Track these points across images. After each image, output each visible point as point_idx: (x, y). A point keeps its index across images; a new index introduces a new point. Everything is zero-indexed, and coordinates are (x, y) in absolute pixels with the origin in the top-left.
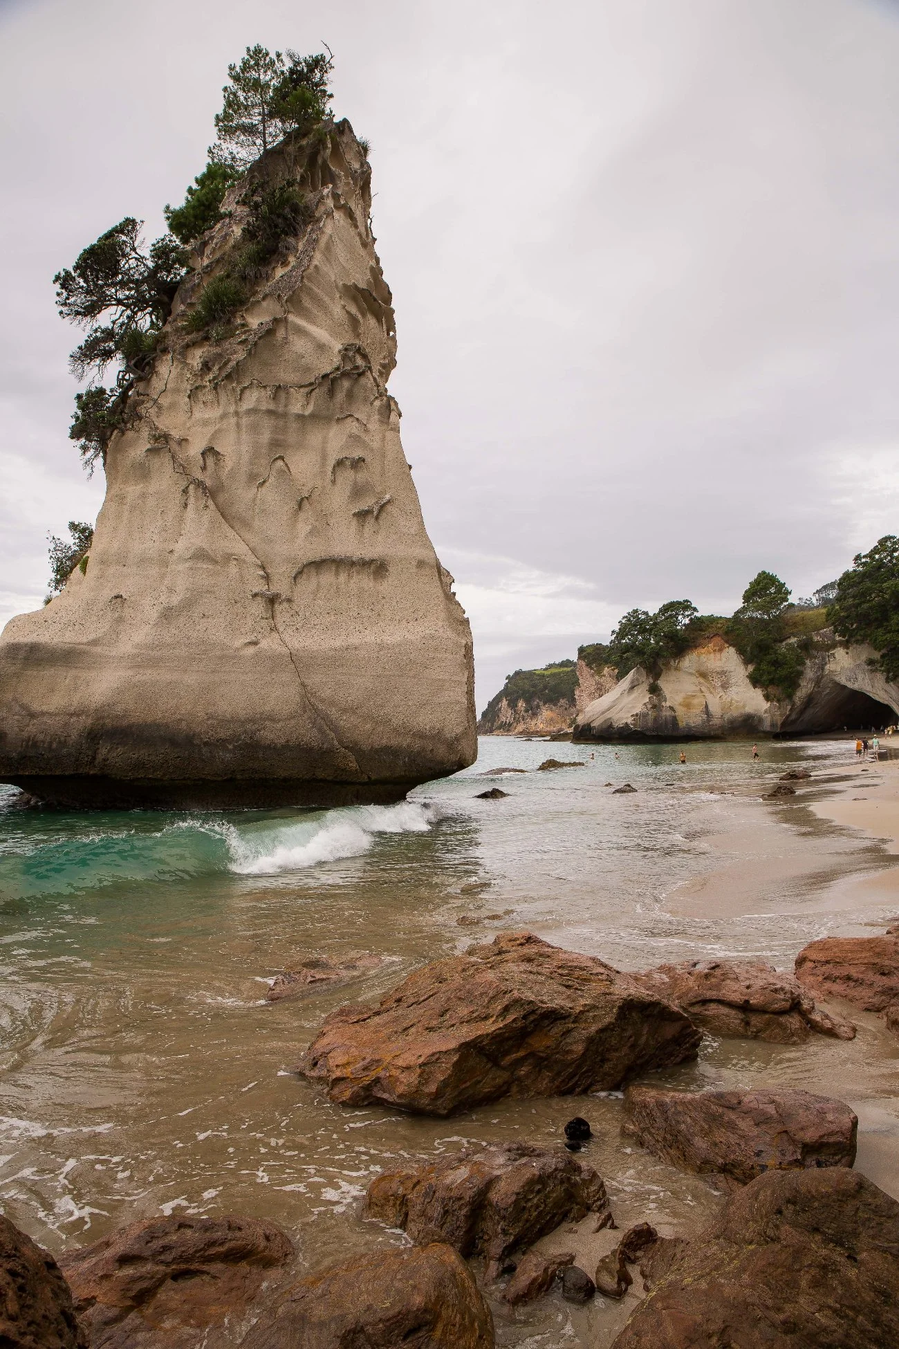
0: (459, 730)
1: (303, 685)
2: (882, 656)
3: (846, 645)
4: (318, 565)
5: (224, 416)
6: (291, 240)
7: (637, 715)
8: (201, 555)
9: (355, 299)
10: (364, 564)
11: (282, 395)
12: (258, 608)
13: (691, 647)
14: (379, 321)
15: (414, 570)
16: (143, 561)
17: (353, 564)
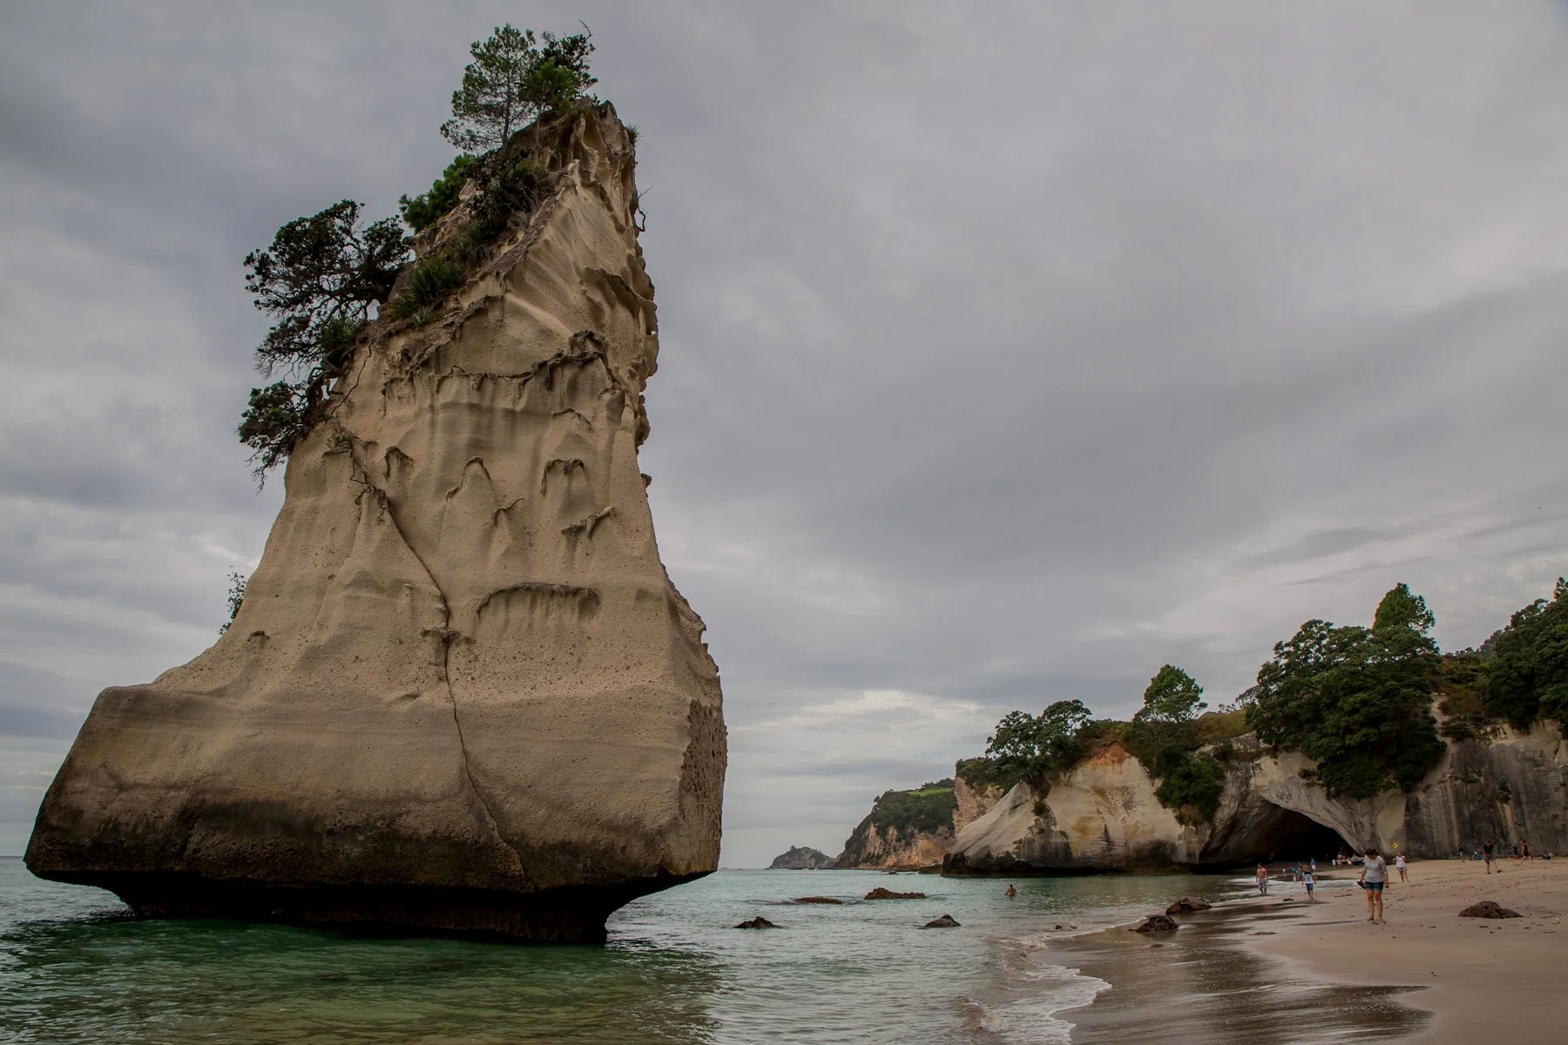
0: (665, 819)
1: (465, 752)
2: (1320, 767)
3: (1273, 753)
4: (507, 594)
5: (417, 415)
6: (522, 215)
7: (1020, 841)
8: (364, 581)
9: (600, 286)
10: (570, 593)
11: (489, 385)
12: (427, 649)
13: (1085, 757)
14: (635, 315)
15: (631, 603)
16: (298, 591)
17: (553, 593)
